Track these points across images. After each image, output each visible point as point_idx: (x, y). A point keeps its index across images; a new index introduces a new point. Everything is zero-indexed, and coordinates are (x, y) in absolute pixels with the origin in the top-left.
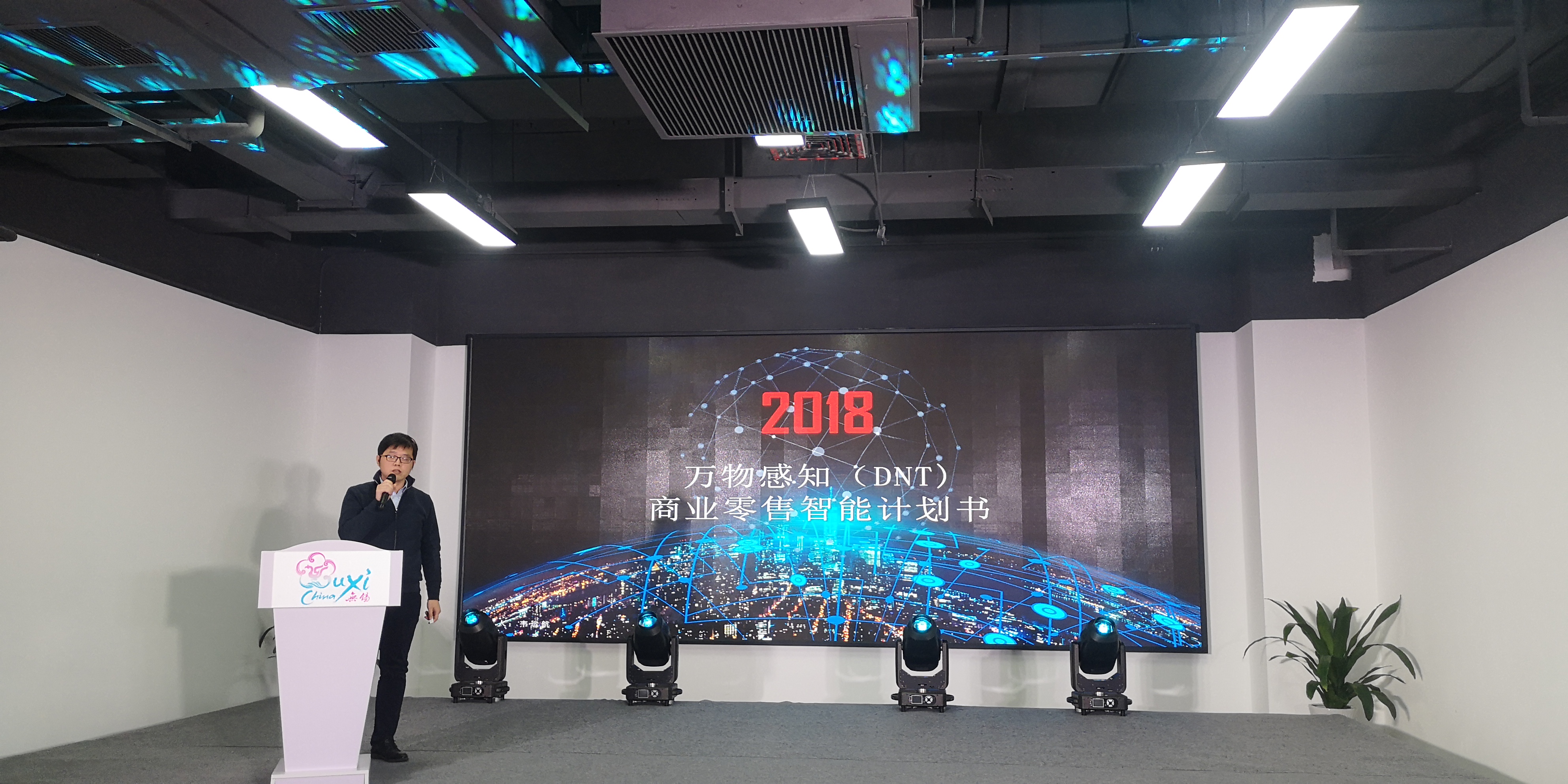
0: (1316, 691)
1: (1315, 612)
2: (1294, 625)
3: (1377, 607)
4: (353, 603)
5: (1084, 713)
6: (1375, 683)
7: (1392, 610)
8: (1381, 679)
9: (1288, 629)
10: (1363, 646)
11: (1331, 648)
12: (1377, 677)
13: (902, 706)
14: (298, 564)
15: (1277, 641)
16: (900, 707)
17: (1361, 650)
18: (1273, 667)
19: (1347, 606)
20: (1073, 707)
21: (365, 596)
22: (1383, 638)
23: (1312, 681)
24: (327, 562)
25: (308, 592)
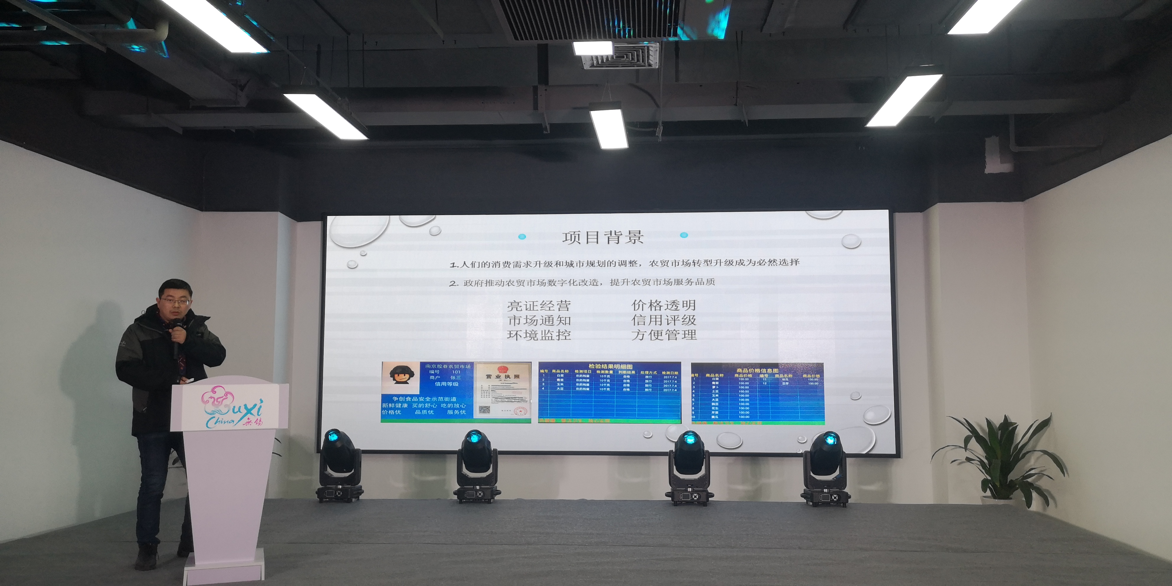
0: (988, 488)
1: (986, 427)
2: (972, 436)
3: (1034, 422)
4: (248, 427)
5: (815, 505)
7: (1045, 424)
8: (1035, 477)
9: (967, 440)
10: (1023, 452)
11: (999, 453)
12: (1033, 475)
14: (203, 395)
15: (957, 449)
16: (673, 502)
17: (1021, 456)
18: (954, 468)
19: (1009, 421)
20: (805, 501)
21: (258, 421)
23: (985, 479)
24: (227, 394)
25: (212, 418)
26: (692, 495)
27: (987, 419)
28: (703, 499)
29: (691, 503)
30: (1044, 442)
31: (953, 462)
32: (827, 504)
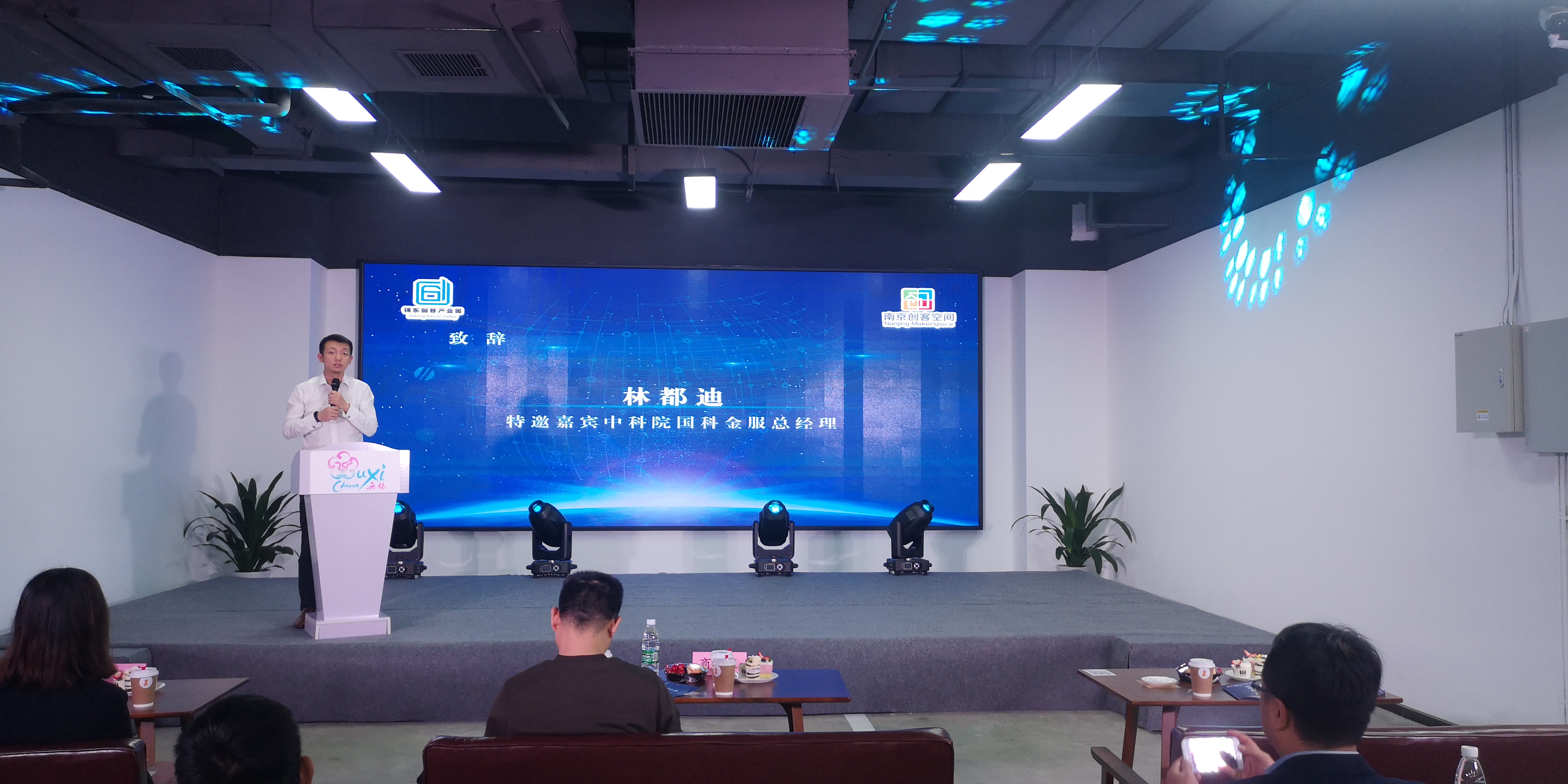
0: (1062, 555)
1: (1064, 496)
2: (1049, 505)
3: (1108, 491)
4: (372, 491)
5: (898, 573)
6: (1103, 548)
7: (1118, 493)
8: (1107, 545)
9: (1044, 509)
10: (1096, 521)
11: (1074, 521)
12: (1105, 543)
13: (758, 573)
14: (329, 461)
15: (1035, 518)
16: (757, 574)
17: (1095, 523)
18: (1031, 538)
19: (1086, 491)
20: (888, 571)
22: (1110, 515)
23: (1060, 547)
24: (351, 459)
25: (337, 482)
26: (776, 565)
27: (1065, 489)
28: (788, 570)
29: (775, 573)
30: (1117, 510)
31: (1031, 531)
32: (908, 573)
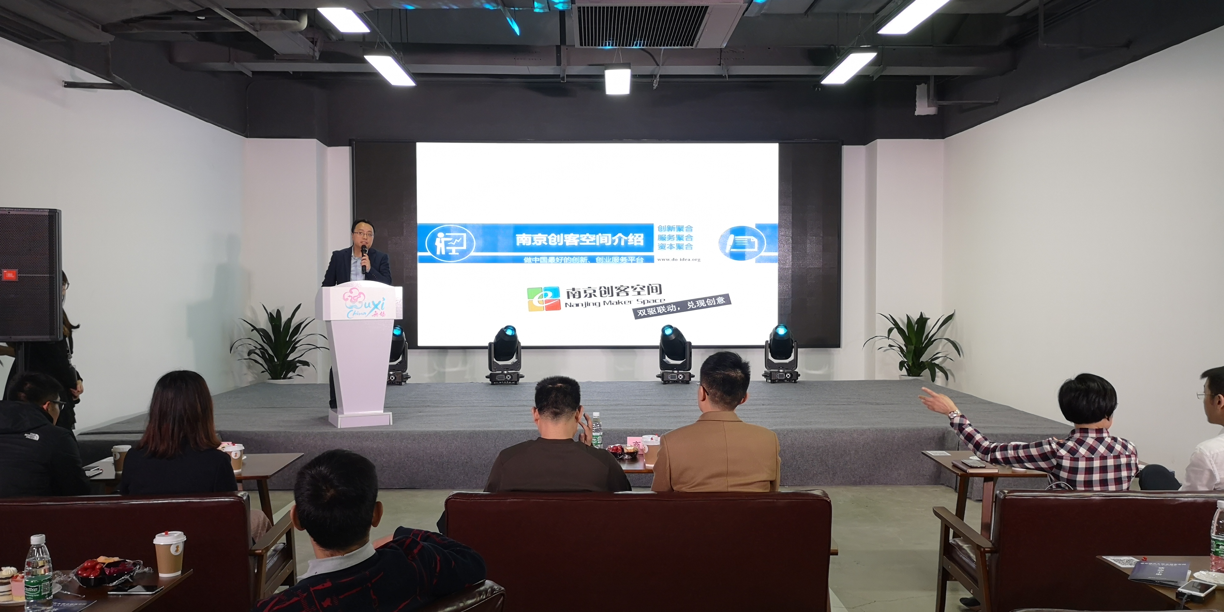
0: (904, 368)
1: (906, 321)
2: (894, 328)
3: (941, 317)
4: (376, 318)
5: (773, 382)
6: (937, 362)
7: (950, 318)
9: (890, 331)
10: (932, 340)
11: (914, 341)
12: (939, 358)
14: (344, 295)
15: (882, 339)
16: (663, 382)
17: (930, 343)
18: (879, 354)
19: (924, 317)
20: (766, 379)
21: (382, 314)
22: (944, 335)
23: (902, 361)
24: (360, 293)
25: (351, 311)
26: (678, 375)
27: (907, 315)
28: (687, 379)
29: (677, 382)
30: (949, 332)
31: (879, 349)
32: (781, 381)
